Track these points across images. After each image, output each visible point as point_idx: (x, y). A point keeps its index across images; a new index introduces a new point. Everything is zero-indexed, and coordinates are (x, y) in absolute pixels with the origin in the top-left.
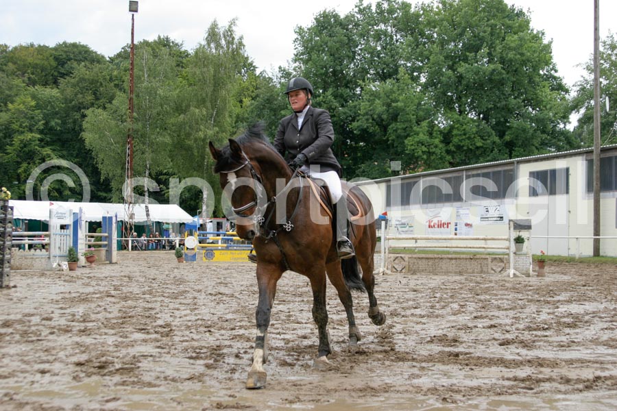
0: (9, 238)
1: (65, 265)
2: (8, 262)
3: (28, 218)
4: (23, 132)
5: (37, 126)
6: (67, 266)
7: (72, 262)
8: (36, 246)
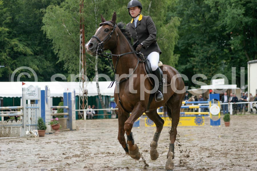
1: (35, 132)
6: (38, 134)
7: (41, 130)
8: (11, 118)
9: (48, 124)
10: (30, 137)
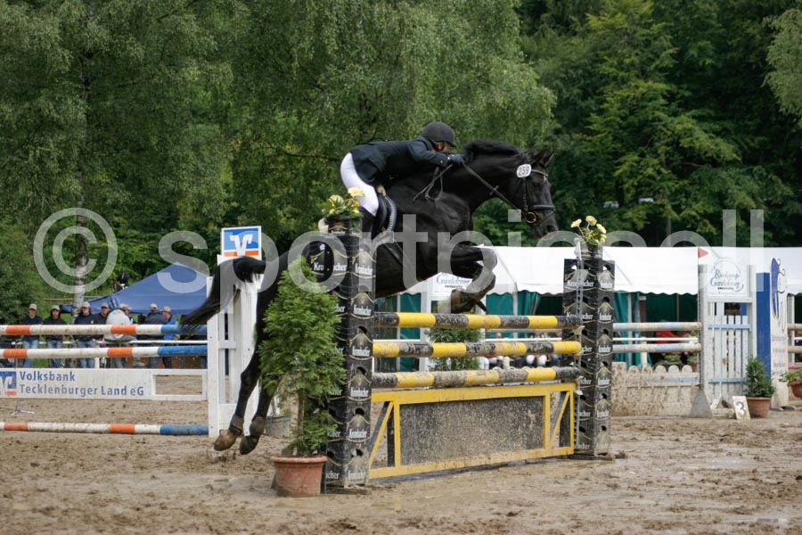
0: (605, 338)
1: (740, 404)
2: (605, 397)
3: (646, 291)
4: (624, 81)
5: (657, 62)
6: (746, 408)
7: (758, 396)
8: (667, 357)
9: (780, 380)
10: (722, 418)
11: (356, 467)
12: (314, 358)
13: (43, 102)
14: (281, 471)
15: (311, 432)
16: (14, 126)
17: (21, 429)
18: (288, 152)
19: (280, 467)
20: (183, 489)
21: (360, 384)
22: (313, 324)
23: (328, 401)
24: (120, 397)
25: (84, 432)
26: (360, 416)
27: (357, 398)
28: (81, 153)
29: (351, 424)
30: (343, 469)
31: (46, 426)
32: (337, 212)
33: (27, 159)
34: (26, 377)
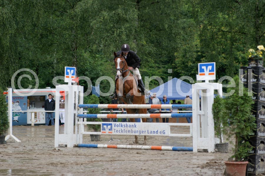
11: (261, 166)
12: (243, 119)
13: (120, 11)
14: (228, 167)
15: (241, 151)
16: (108, 21)
17: (114, 148)
18: (224, 30)
19: (228, 166)
20: (186, 174)
21: (262, 130)
22: (243, 104)
23: (249, 138)
24: (155, 134)
25: (140, 149)
26: (263, 144)
27: (261, 136)
28: (136, 31)
29: (259, 148)
30: (255, 167)
31: (124, 146)
32: (252, 57)
33: (114, 35)
34: (116, 126)
